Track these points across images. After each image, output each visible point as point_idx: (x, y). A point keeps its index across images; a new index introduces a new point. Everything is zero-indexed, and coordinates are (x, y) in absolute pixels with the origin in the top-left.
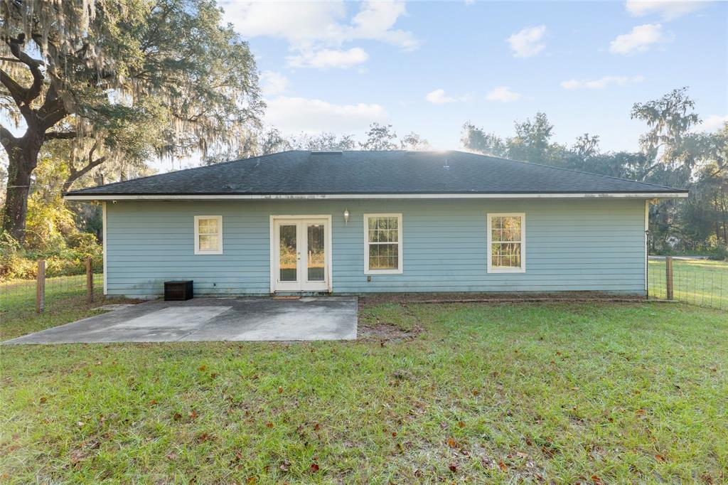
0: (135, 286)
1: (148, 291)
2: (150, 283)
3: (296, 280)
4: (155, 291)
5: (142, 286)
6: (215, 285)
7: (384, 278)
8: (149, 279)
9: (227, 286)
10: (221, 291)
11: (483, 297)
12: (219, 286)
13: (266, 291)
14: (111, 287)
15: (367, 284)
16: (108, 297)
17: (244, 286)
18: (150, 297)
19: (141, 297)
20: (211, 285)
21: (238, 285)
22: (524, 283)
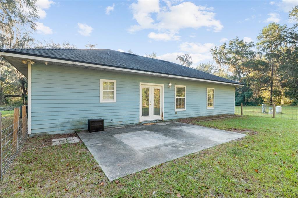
0: (56, 125)
1: (66, 128)
2: (69, 122)
3: (149, 115)
4: (73, 127)
5: (62, 125)
6: (112, 120)
7: (180, 112)
8: (67, 120)
9: (118, 120)
10: (115, 124)
11: (216, 117)
12: (114, 121)
13: (137, 122)
14: (35, 127)
15: (175, 115)
16: (32, 135)
17: (127, 119)
18: (69, 132)
19: (61, 132)
20: (109, 121)
21: (124, 120)
22: (214, 112)
